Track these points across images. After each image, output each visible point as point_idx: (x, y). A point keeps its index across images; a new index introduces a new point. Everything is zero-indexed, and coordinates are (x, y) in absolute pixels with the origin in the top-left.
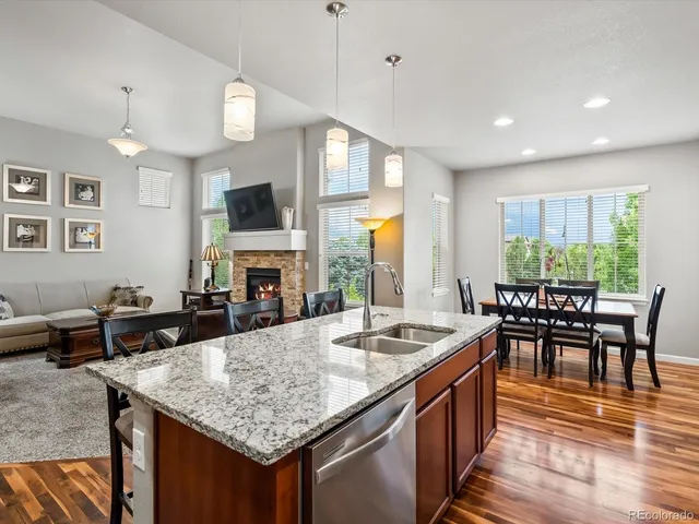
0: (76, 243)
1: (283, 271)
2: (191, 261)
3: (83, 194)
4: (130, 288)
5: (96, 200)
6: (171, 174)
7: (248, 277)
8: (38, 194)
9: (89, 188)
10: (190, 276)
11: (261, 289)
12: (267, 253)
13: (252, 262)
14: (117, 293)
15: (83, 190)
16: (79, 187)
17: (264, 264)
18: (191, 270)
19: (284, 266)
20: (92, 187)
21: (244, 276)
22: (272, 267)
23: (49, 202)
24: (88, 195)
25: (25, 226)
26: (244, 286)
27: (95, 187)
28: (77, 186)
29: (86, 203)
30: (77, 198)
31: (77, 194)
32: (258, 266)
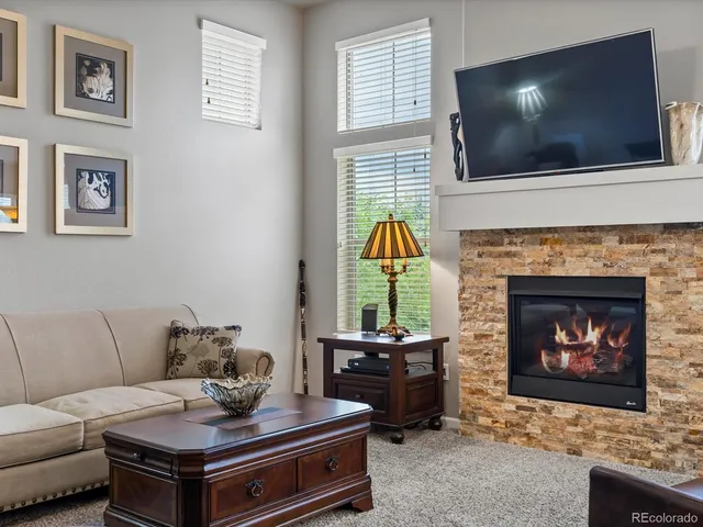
0: (80, 209)
1: (653, 284)
2: (302, 265)
3: (91, 82)
4: (213, 331)
5: (119, 103)
7: (515, 302)
9: (104, 67)
12: (591, 234)
13: (530, 261)
14: (184, 344)
15: (92, 72)
16: (86, 64)
17: (578, 264)
18: (302, 287)
19: (660, 270)
20: (111, 66)
21: (501, 299)
22: (612, 272)
24: (101, 85)
26: (502, 326)
27: (117, 65)
28: (80, 59)
29: (98, 106)
30: (80, 93)
31: (80, 79)
32: (556, 271)
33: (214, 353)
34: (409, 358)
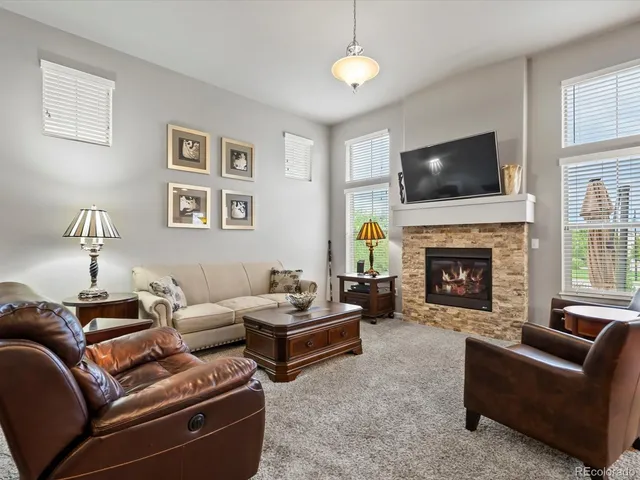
0: (232, 218)
1: (496, 252)
2: (330, 242)
3: (237, 162)
4: (290, 272)
5: (249, 171)
6: (311, 143)
7: (429, 260)
8: (198, 161)
9: (243, 155)
10: (330, 259)
11: (446, 277)
12: (465, 228)
13: (436, 241)
14: (277, 278)
15: (238, 158)
16: (235, 154)
17: (459, 242)
18: (330, 253)
19: (500, 245)
20: (245, 154)
21: (422, 258)
22: (475, 246)
23: (207, 171)
24: (241, 163)
25: (188, 198)
26: (423, 271)
27: (248, 154)
28: (232, 152)
29: (240, 172)
30: (233, 167)
31: (232, 161)
32: (448, 245)
33: (290, 282)
34: (379, 285)
